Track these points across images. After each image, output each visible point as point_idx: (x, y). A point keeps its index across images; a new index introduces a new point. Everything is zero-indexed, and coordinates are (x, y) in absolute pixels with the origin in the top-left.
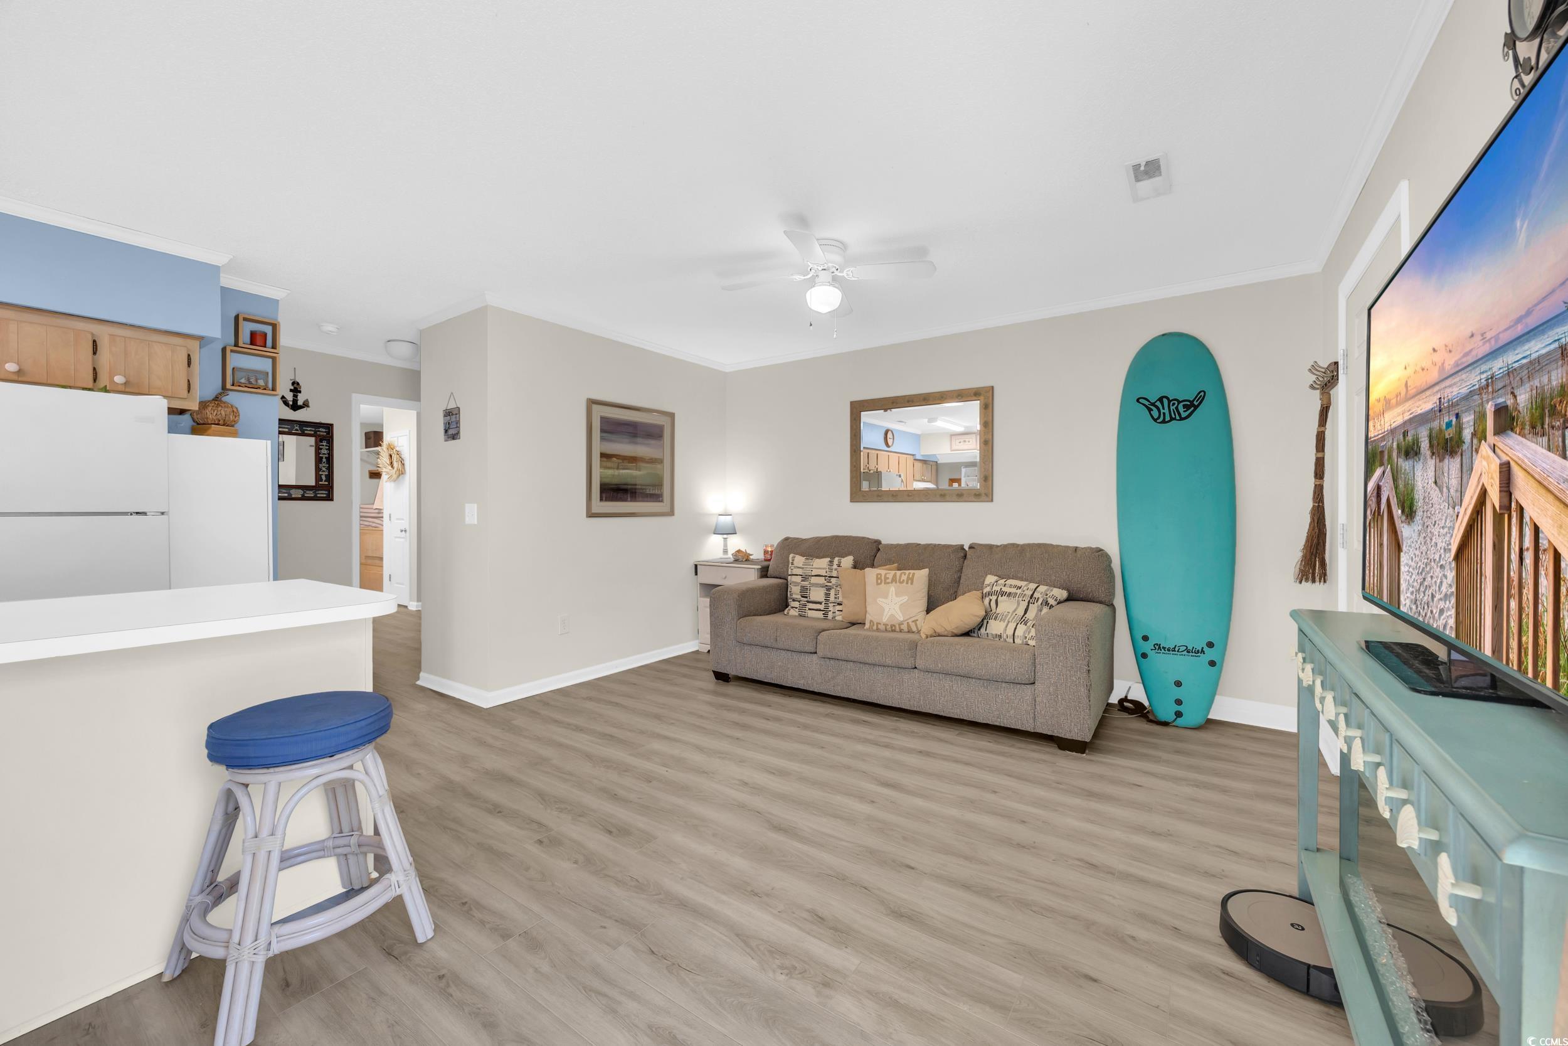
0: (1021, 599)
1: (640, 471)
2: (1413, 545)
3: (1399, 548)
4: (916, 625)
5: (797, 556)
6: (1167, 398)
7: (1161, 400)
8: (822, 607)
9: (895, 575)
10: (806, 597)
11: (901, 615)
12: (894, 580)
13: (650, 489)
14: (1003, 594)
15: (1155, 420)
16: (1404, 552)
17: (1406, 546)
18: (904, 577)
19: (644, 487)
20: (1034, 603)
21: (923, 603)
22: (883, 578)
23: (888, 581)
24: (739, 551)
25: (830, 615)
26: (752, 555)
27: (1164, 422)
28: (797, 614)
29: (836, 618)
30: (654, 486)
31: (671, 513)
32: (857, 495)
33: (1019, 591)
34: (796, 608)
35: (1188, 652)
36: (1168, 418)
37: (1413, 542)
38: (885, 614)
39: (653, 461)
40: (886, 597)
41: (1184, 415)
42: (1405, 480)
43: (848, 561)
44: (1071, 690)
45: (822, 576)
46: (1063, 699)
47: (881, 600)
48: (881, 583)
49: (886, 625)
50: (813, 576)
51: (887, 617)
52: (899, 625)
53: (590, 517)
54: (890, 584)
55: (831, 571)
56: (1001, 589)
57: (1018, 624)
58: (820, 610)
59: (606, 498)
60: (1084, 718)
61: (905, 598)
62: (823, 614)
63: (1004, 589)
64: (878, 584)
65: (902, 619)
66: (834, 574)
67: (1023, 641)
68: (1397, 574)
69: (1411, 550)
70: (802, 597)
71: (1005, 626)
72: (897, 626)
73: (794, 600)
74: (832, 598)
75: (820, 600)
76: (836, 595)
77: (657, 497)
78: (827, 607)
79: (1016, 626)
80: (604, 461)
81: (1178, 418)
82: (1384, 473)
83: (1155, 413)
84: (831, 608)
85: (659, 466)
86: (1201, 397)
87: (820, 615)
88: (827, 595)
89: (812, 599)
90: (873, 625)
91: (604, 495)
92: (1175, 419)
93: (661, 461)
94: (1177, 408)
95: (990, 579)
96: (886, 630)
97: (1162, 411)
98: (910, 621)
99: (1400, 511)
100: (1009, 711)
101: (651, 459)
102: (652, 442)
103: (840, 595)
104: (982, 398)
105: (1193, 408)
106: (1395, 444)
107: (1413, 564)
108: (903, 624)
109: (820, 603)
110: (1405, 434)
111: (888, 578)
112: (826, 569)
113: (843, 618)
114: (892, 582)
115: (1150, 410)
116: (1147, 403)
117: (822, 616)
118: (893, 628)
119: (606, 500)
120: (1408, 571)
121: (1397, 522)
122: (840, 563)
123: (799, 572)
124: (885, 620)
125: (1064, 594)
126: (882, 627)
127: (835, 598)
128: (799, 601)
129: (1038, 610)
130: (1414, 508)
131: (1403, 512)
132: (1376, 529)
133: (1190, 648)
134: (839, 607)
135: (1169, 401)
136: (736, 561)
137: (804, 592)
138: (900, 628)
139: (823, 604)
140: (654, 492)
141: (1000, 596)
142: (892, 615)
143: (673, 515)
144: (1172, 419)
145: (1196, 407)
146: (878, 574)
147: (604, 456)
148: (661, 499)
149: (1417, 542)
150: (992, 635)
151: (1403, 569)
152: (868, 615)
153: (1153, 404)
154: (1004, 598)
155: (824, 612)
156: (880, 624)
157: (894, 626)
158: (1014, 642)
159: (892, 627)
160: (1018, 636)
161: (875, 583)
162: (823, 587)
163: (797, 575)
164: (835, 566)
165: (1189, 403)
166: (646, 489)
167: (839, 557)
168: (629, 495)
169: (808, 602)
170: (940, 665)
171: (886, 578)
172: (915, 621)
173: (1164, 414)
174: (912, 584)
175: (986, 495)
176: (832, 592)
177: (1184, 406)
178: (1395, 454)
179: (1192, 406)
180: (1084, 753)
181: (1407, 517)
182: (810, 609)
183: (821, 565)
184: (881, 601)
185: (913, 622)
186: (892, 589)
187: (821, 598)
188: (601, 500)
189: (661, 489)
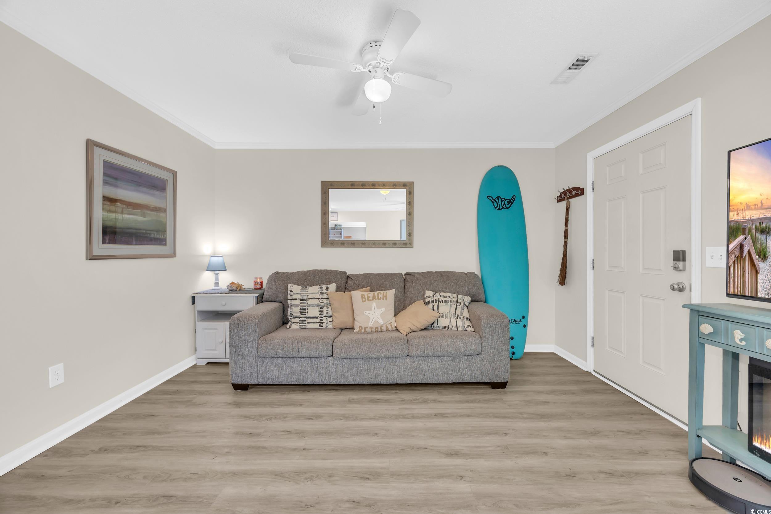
0: (452, 304)
1: (144, 217)
2: (766, 271)
3: (757, 272)
4: (391, 326)
5: (294, 285)
6: (501, 198)
7: (498, 198)
8: (318, 320)
9: (374, 295)
10: (305, 314)
11: (381, 320)
12: (374, 298)
13: (154, 234)
14: (441, 301)
15: (496, 208)
16: (760, 274)
17: (762, 272)
18: (381, 296)
19: (148, 232)
20: (459, 306)
21: (393, 312)
22: (366, 297)
23: (370, 299)
24: (232, 283)
25: (324, 325)
26: (243, 285)
27: (499, 209)
28: (298, 327)
29: (329, 327)
30: (158, 231)
31: (173, 254)
32: (326, 242)
33: (449, 299)
34: (298, 323)
35: (515, 322)
36: (501, 208)
37: (766, 270)
38: (371, 321)
39: (157, 209)
40: (371, 310)
41: (508, 206)
42: (761, 243)
43: (332, 287)
44: (502, 354)
45: (317, 298)
46: (497, 360)
47: (366, 311)
48: (365, 301)
49: (371, 328)
50: (309, 299)
51: (373, 322)
52: (381, 327)
53: (90, 259)
54: (372, 301)
55: (322, 294)
56: (439, 299)
57: (456, 319)
58: (317, 323)
59: (109, 240)
60: (508, 369)
61: (383, 310)
62: (319, 325)
63: (440, 298)
64: (363, 301)
65: (382, 323)
66: (325, 296)
67: (463, 329)
68: (755, 284)
69: (765, 273)
70: (302, 314)
71: (449, 321)
72: (379, 329)
73: (294, 317)
74: (325, 313)
75: (316, 316)
76: (327, 311)
77: (161, 242)
78: (321, 320)
79: (456, 320)
80: (106, 205)
81: (505, 208)
82: (745, 238)
83: (495, 204)
84: (324, 320)
85: (162, 215)
86: (514, 198)
87: (317, 326)
88: (321, 312)
89: (310, 315)
90: (362, 329)
91: (107, 238)
92: (504, 208)
93: (164, 210)
94: (504, 203)
95: (428, 293)
96: (372, 332)
97: (498, 204)
98: (387, 324)
99: (757, 257)
100: (468, 373)
101: (156, 208)
102: (157, 193)
103: (330, 311)
104: (407, 188)
105: (511, 203)
106: (754, 227)
107: (766, 279)
108: (383, 326)
109: (316, 318)
110: (761, 223)
111: (370, 297)
112: (319, 293)
113: (333, 326)
114: (373, 300)
115: (493, 203)
116: (492, 199)
117: (318, 327)
118: (377, 330)
119: (109, 243)
120: (763, 282)
121: (756, 262)
122: (328, 288)
123: (298, 297)
124: (371, 324)
125: (469, 299)
126: (367, 330)
127: (327, 313)
128: (299, 318)
129: (462, 309)
130: (767, 255)
131: (759, 257)
132: (739, 265)
133: (516, 320)
134: (331, 319)
135: (501, 199)
136: (231, 291)
137: (303, 312)
138: (381, 329)
139: (319, 318)
140: (158, 236)
141: (439, 303)
142: (376, 322)
143: (175, 256)
144: (503, 208)
145: (512, 203)
146: (362, 295)
147: (106, 199)
148: (164, 243)
149: (769, 269)
150: (442, 327)
151: (759, 281)
152: (356, 323)
153: (494, 200)
154: (442, 304)
155: (319, 324)
156: (367, 328)
157: (378, 328)
158: (457, 330)
159: (375, 329)
160: (460, 326)
161: (362, 301)
162: (317, 306)
163: (296, 299)
164: (325, 291)
165: (509, 201)
166: (150, 234)
167: (326, 284)
168: (134, 239)
169: (307, 318)
170: (426, 352)
171: (368, 297)
172: (390, 323)
173: (499, 205)
174: (386, 299)
175: (410, 244)
176: (325, 309)
177: (508, 202)
178: (754, 231)
179: (510, 202)
180: (505, 388)
181: (762, 259)
182: (308, 323)
183: (314, 290)
184: (366, 313)
185: (389, 324)
186: (374, 304)
187: (317, 314)
188: (104, 242)
189: (164, 234)
